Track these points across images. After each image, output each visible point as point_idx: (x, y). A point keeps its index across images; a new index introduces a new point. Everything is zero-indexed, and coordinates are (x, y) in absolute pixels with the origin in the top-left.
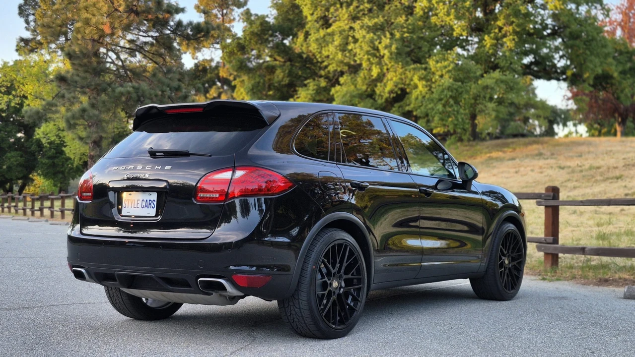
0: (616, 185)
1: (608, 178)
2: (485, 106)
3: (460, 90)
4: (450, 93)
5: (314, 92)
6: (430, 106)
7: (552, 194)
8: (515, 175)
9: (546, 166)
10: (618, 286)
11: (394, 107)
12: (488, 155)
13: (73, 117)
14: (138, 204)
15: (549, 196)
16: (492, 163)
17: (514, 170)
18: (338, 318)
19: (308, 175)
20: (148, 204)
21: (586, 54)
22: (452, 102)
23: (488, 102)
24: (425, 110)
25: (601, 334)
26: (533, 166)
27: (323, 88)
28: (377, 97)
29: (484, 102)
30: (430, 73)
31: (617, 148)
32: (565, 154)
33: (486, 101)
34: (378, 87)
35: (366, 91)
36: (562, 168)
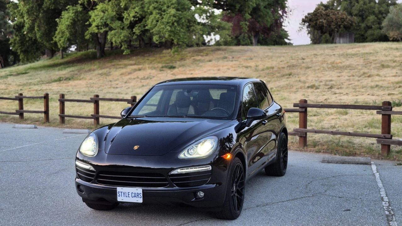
2: (196, 28)
3: (181, 17)
4: (175, 19)
5: (74, 14)
6: (163, 26)
9: (235, 66)
11: (136, 27)
12: (193, 58)
16: (198, 64)
22: (176, 24)
23: (197, 25)
24: (159, 29)
26: (226, 65)
27: (80, 12)
28: (124, 20)
29: (194, 25)
30: (160, 4)
31: (270, 54)
32: (242, 58)
33: (196, 24)
34: (125, 13)
35: (115, 15)
36: (247, 67)
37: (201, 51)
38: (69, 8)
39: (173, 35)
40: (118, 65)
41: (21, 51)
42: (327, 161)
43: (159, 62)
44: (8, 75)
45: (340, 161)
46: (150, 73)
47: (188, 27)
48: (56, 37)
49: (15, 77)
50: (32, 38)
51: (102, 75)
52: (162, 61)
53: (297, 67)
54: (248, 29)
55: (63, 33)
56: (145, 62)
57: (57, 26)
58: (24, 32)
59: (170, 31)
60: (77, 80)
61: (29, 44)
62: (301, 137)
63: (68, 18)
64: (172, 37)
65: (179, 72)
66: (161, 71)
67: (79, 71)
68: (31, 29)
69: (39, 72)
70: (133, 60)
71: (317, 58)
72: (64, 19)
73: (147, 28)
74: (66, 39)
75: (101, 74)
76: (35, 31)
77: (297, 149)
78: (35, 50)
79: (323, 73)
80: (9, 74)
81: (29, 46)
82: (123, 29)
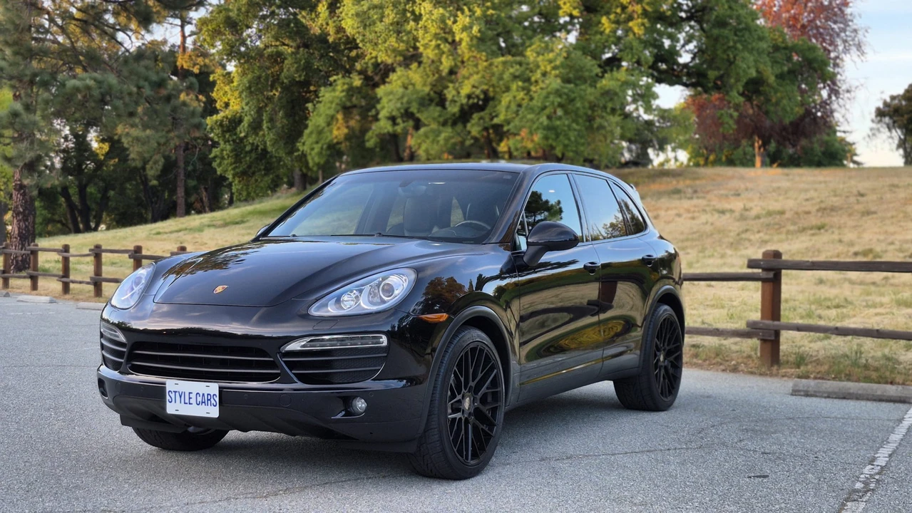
0: (823, 238)
3: (573, 96)
4: (559, 100)
5: (344, 94)
9: (695, 209)
11: (473, 119)
21: (736, 49)
22: (560, 112)
26: (676, 208)
27: (357, 88)
28: (447, 104)
29: (604, 114)
30: (527, 69)
31: (785, 184)
32: (716, 192)
33: (607, 113)
34: (450, 89)
35: (428, 94)
36: (723, 212)
38: (335, 81)
39: (553, 136)
41: (235, 175)
42: (803, 391)
44: (205, 226)
45: (835, 393)
47: (590, 119)
48: (304, 144)
49: (218, 230)
50: (258, 146)
53: (840, 212)
54: (735, 127)
55: (320, 132)
57: (306, 118)
58: (241, 132)
59: (548, 128)
61: (250, 158)
62: (764, 341)
63: (331, 102)
64: (550, 141)
68: (256, 126)
71: (895, 192)
72: (323, 104)
73: (496, 121)
74: (325, 147)
76: (263, 130)
77: (754, 370)
78: (263, 172)
79: (902, 224)
80: (208, 224)
81: (251, 163)
82: (444, 124)
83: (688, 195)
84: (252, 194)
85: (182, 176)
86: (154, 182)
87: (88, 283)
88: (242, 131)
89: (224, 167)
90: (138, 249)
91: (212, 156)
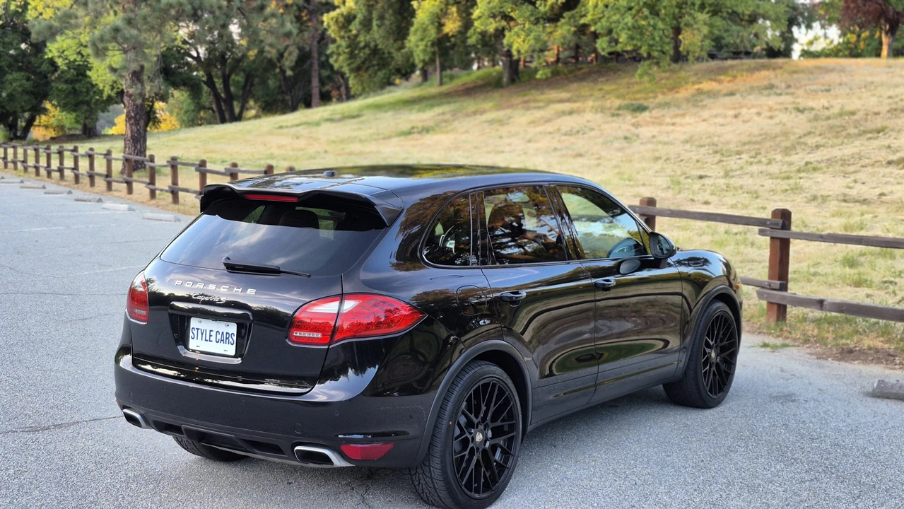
0: (876, 143)
1: (865, 132)
2: (694, 18)
6: (615, 18)
7: (781, 221)
8: (734, 120)
9: (778, 107)
10: (865, 361)
11: (563, 18)
12: (697, 87)
13: (102, 39)
14: (210, 336)
15: (777, 224)
16: (701, 101)
17: (732, 113)
18: (483, 480)
19: (441, 292)
20: (224, 339)
22: (646, 12)
23: (699, 11)
24: (608, 24)
25: (837, 494)
26: (760, 106)
29: (692, 11)
31: (881, 78)
32: (807, 88)
33: (695, 10)
36: (801, 111)
37: (723, 71)
39: (638, 36)
40: (535, 101)
41: (352, 71)
43: (618, 97)
46: (588, 121)
48: (410, 40)
50: (370, 43)
51: (492, 124)
52: (628, 93)
55: (425, 30)
56: (591, 95)
58: (354, 30)
59: (633, 28)
60: (442, 132)
61: (364, 53)
64: (635, 42)
65: (649, 119)
66: (613, 115)
67: (454, 113)
68: (367, 24)
69: (382, 115)
70: (568, 91)
73: (585, 20)
74: (429, 44)
75: (491, 122)
76: (373, 28)
78: (376, 68)
80: (329, 117)
81: (366, 59)
82: (537, 22)
83: (778, 91)
84: (367, 89)
85: (316, 67)
86: (289, 73)
87: (167, 191)
88: (354, 28)
89: (339, 62)
90: (203, 163)
91: (328, 52)
